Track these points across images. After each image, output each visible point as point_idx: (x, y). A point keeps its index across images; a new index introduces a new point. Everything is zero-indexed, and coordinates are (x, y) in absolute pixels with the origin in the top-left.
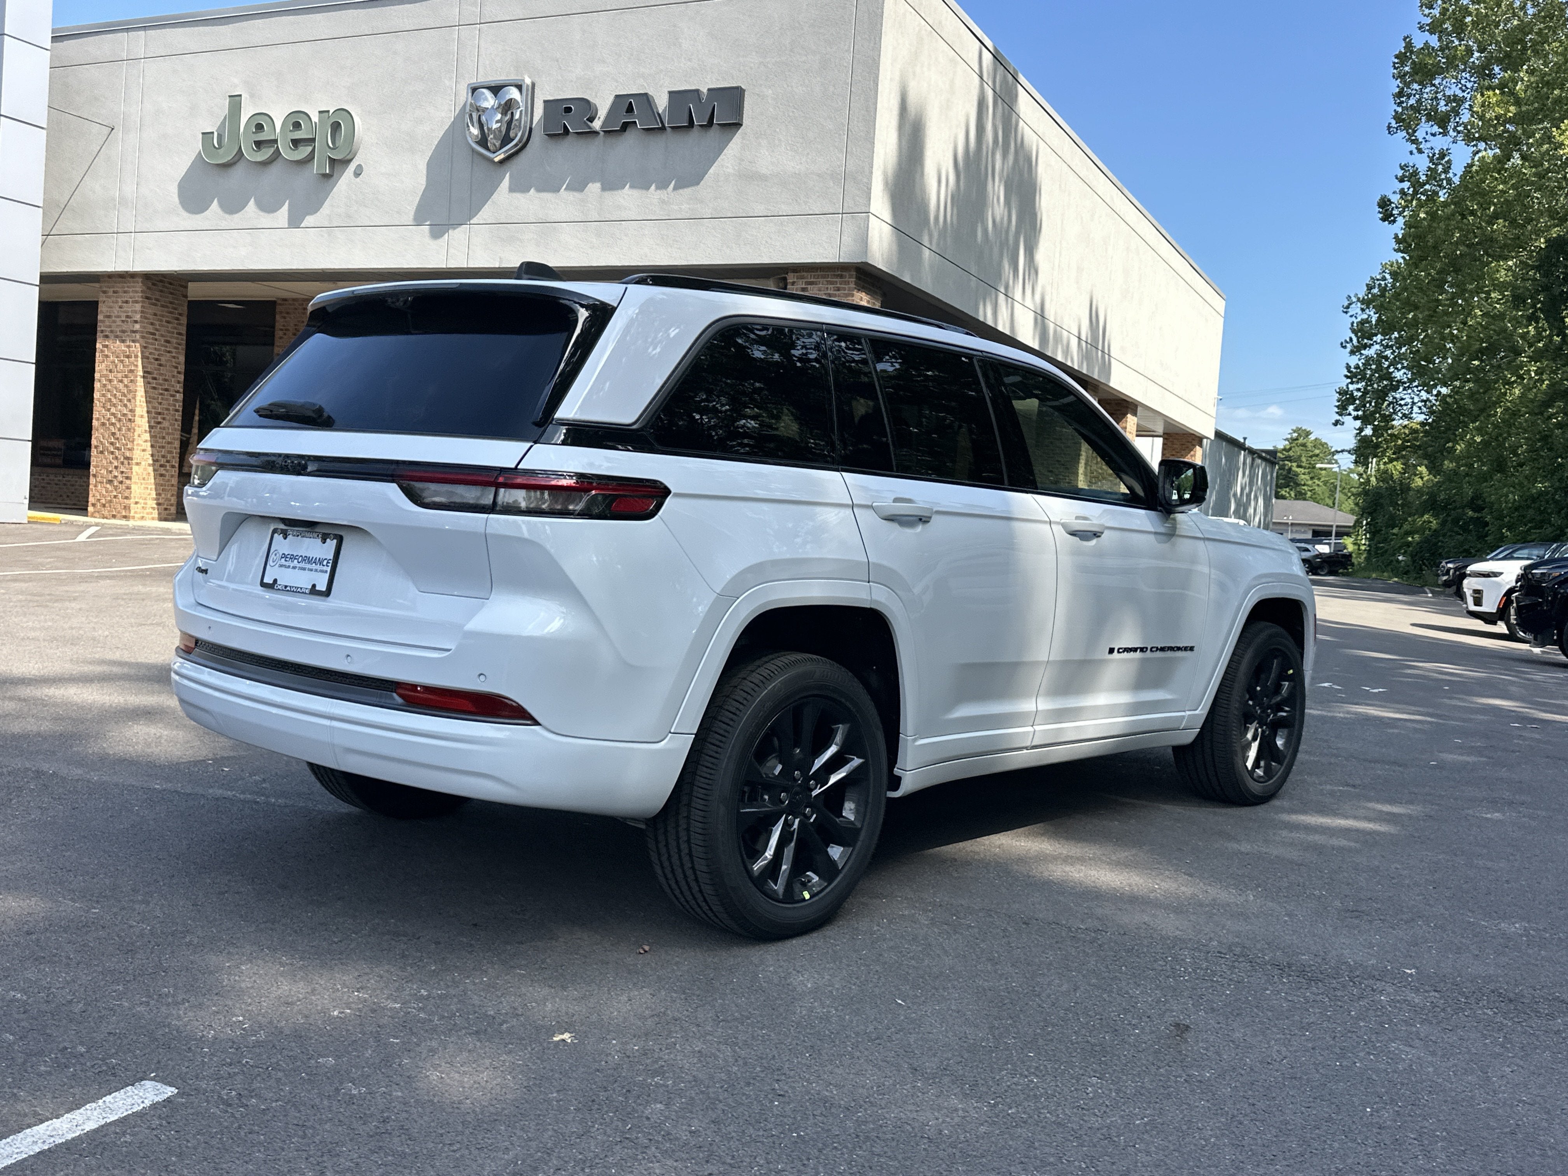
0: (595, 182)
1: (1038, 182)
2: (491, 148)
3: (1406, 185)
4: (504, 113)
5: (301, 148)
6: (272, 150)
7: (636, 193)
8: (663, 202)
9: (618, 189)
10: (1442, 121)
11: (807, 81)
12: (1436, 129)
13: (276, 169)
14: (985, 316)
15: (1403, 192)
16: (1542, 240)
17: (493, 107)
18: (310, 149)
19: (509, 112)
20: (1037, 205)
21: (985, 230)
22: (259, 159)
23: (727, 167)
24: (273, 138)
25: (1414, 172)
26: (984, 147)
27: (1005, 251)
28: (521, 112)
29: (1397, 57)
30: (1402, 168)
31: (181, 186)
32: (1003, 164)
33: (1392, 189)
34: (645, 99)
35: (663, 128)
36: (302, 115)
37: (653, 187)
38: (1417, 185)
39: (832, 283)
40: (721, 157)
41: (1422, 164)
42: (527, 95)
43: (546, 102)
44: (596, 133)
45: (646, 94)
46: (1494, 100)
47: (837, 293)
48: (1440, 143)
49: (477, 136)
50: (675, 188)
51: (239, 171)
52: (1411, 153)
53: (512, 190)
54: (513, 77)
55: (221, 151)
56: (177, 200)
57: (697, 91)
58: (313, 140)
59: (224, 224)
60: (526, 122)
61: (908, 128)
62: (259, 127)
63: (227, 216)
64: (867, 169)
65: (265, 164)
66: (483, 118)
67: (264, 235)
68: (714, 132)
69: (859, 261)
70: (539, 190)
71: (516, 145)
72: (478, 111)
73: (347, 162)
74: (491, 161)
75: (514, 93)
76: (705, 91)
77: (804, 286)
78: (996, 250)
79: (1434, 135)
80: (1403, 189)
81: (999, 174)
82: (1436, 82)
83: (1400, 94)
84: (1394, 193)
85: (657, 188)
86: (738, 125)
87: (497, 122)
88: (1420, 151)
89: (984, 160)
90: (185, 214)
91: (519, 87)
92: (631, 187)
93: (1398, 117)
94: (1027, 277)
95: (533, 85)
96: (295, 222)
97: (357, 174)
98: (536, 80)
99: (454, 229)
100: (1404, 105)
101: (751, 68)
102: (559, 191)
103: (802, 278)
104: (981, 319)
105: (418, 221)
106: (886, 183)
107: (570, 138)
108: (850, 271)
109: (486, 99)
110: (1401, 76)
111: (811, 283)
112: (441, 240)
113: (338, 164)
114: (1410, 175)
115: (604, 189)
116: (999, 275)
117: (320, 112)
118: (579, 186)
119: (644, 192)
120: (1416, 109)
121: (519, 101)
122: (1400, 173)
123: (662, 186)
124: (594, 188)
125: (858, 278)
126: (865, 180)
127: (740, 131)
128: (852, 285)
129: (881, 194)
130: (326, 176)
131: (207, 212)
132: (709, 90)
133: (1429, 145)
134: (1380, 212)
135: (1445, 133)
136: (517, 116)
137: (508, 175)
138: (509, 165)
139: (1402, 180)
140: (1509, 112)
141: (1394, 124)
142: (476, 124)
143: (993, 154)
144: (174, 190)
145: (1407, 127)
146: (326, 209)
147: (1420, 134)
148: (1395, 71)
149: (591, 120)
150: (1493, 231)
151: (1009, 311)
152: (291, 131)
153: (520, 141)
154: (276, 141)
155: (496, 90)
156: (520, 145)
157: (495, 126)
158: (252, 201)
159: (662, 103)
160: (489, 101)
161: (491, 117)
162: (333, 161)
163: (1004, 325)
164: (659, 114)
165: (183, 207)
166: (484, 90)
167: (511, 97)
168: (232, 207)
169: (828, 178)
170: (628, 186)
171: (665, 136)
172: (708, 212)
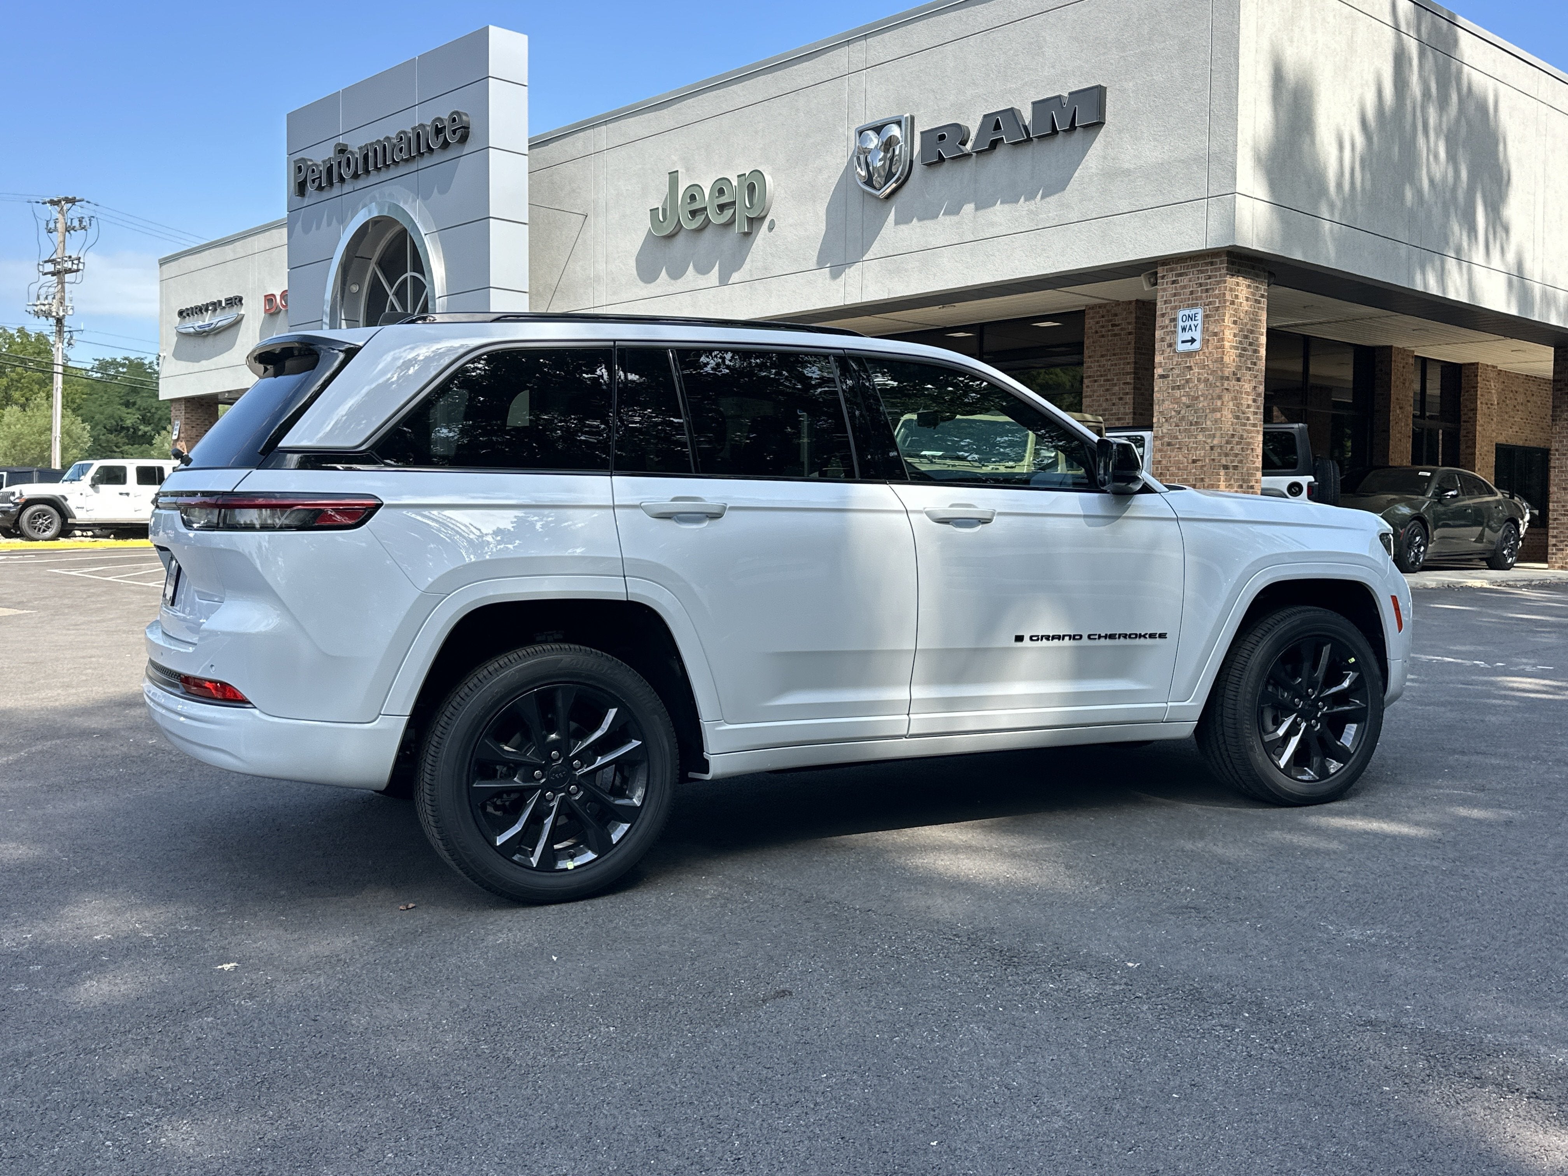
0: (969, 203)
1: (1501, 129)
2: (877, 186)
4: (886, 151)
5: (725, 212)
6: (703, 217)
7: (1007, 207)
8: (1031, 212)
9: (990, 206)
11: (1166, 67)
13: (708, 234)
14: (1425, 285)
17: (876, 147)
18: (732, 211)
19: (891, 149)
20: (1501, 156)
21: (1419, 192)
22: (694, 227)
23: (1091, 168)
24: (703, 206)
26: (1408, 102)
27: (1452, 210)
28: (901, 147)
31: (638, 261)
32: (1441, 116)
34: (1012, 113)
35: (1029, 140)
36: (724, 181)
37: (1022, 199)
39: (1202, 272)
40: (1086, 158)
42: (906, 129)
43: (922, 133)
44: (969, 155)
45: (1012, 109)
47: (1208, 281)
49: (865, 177)
50: (1043, 198)
51: (681, 238)
53: (897, 222)
54: (894, 114)
55: (665, 224)
56: (635, 272)
57: (1059, 97)
58: (734, 203)
59: (671, 290)
60: (906, 156)
61: (1287, 98)
62: (693, 198)
63: (673, 282)
64: (1231, 149)
65: (700, 230)
66: (869, 160)
67: (700, 295)
68: (1078, 134)
69: (1227, 245)
70: (920, 220)
71: (899, 179)
72: (865, 153)
73: (762, 219)
74: (876, 198)
75: (895, 131)
76: (1066, 95)
77: (1174, 279)
78: (1437, 211)
81: (1435, 130)
85: (1026, 200)
86: (1100, 124)
87: (880, 160)
89: (1409, 117)
90: (641, 284)
91: (899, 123)
92: (1002, 202)
94: (1491, 237)
95: (912, 118)
96: (724, 280)
97: (771, 229)
98: (915, 114)
99: (850, 267)
101: (1112, 64)
102: (937, 217)
103: (1172, 270)
104: (1420, 288)
105: (820, 265)
106: (1258, 160)
107: (946, 164)
108: (1221, 256)
109: (871, 140)
111: (1181, 275)
112: (838, 280)
113: (755, 222)
115: (977, 208)
116: (1445, 238)
117: (739, 176)
118: (954, 210)
119: (1013, 206)
121: (899, 136)
123: (1031, 197)
124: (969, 208)
125: (1231, 263)
126: (1230, 159)
127: (1103, 129)
128: (1224, 271)
129: (1252, 171)
130: (747, 234)
131: (658, 281)
132: (1070, 94)
136: (897, 152)
137: (893, 210)
138: (892, 200)
142: (864, 166)
143: (1424, 108)
144: (632, 263)
146: (747, 266)
149: (964, 143)
151: (1465, 276)
152: (717, 197)
153: (902, 174)
154: (705, 209)
155: (878, 129)
156: (903, 178)
157: (879, 164)
158: (691, 267)
159: (1027, 116)
160: (873, 141)
161: (876, 156)
162: (751, 220)
163: (1457, 292)
164: (1025, 127)
165: (640, 278)
166: (869, 132)
167: (892, 134)
168: (676, 274)
169: (1192, 162)
170: (999, 202)
171: (1031, 146)
172: (1074, 216)
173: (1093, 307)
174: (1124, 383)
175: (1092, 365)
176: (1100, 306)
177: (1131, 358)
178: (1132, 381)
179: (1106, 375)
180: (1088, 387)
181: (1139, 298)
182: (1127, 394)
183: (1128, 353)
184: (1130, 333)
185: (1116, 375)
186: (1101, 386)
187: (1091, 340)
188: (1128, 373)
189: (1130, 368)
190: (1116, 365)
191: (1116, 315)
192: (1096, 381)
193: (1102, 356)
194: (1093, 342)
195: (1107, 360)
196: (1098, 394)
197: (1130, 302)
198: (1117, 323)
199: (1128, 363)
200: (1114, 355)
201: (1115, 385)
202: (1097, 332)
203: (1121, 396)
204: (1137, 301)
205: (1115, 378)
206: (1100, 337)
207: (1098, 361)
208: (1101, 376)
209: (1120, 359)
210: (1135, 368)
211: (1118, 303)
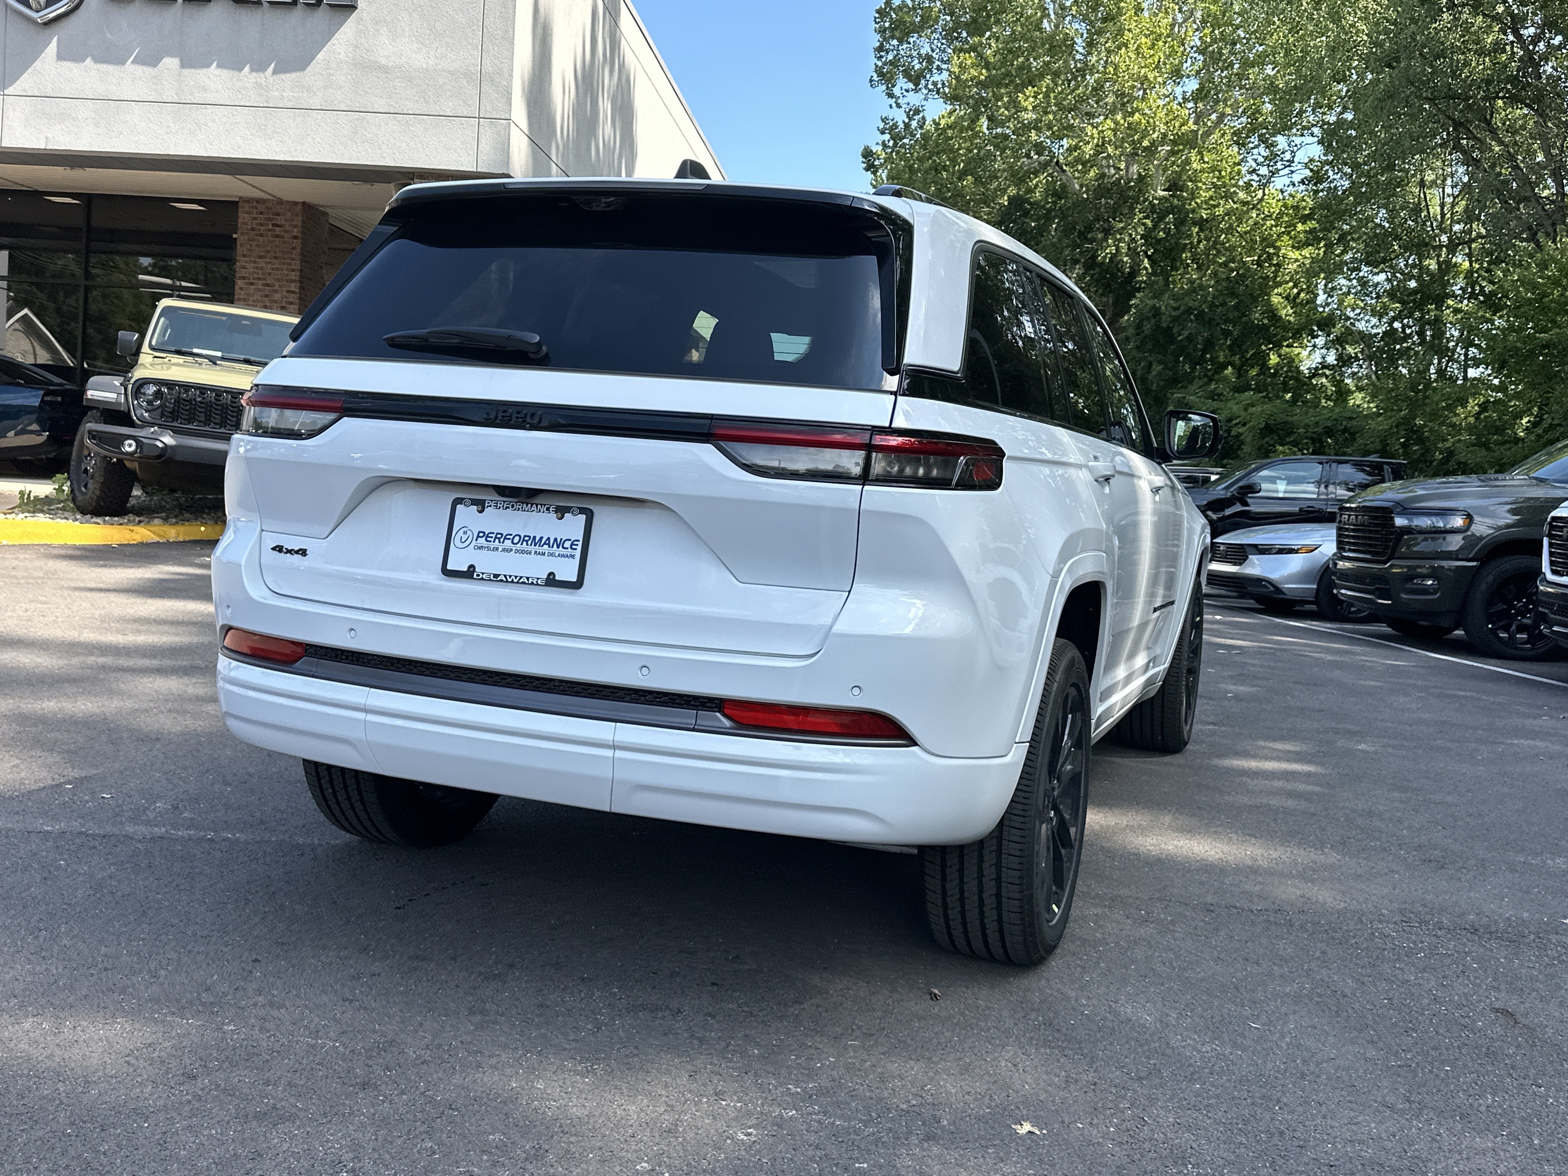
0: (173, 56)
1: (635, 106)
2: (34, 6)
3: (887, 137)
7: (225, 73)
8: (259, 86)
9: (201, 67)
10: (916, 79)
12: (911, 86)
15: (884, 145)
16: (1006, 198)
20: (634, 129)
21: (597, 149)
23: (339, 53)
25: (894, 125)
29: (878, 12)
30: (883, 120)
32: (610, 81)
33: (875, 141)
37: (247, 68)
38: (896, 138)
40: (333, 41)
41: (900, 117)
46: (969, 62)
48: (915, 99)
50: (275, 72)
52: (891, 106)
53: (60, 57)
61: (539, 32)
68: (322, 12)
70: (97, 60)
71: (67, 5)
74: (33, 22)
79: (907, 91)
80: (884, 141)
81: (607, 91)
82: (911, 40)
83: (880, 49)
84: (877, 144)
85: (252, 70)
86: (352, 8)
88: (899, 106)
89: (596, 75)
92: (218, 66)
93: (879, 71)
100: (884, 60)
102: (124, 64)
110: (882, 31)
114: (888, 127)
115: (183, 66)
118: (150, 59)
119: (235, 73)
120: (894, 63)
122: (881, 125)
123: (259, 67)
124: (171, 63)
126: (507, 82)
127: (354, 14)
133: (906, 100)
134: (864, 162)
135: (916, 91)
137: (55, 39)
138: (56, 27)
139: (883, 133)
140: (982, 74)
141: (875, 78)
143: (603, 70)
145: (888, 81)
147: (896, 91)
148: (877, 26)
150: (963, 187)
153: (71, 1)
156: (72, 5)
169: (461, 76)
170: (215, 64)
171: (260, 12)
172: (316, 103)
173: (248, 200)
174: (288, 291)
175: (247, 265)
176: (258, 201)
177: (296, 264)
178: (297, 291)
179: (265, 279)
180: (241, 289)
181: (307, 201)
182: (291, 303)
183: (293, 259)
184: (295, 237)
185: (278, 280)
186: (259, 290)
187: (246, 237)
188: (292, 281)
189: (294, 276)
190: (277, 269)
191: (278, 214)
192: (252, 284)
193: (260, 257)
194: (249, 240)
195: (267, 263)
196: (255, 298)
197: (296, 203)
198: (279, 223)
199: (293, 270)
200: (276, 258)
201: (276, 291)
202: (253, 229)
203: (284, 304)
204: (304, 203)
205: (277, 284)
206: (257, 235)
207: (255, 262)
208: (259, 279)
209: (284, 264)
210: (301, 277)
211: (280, 202)
